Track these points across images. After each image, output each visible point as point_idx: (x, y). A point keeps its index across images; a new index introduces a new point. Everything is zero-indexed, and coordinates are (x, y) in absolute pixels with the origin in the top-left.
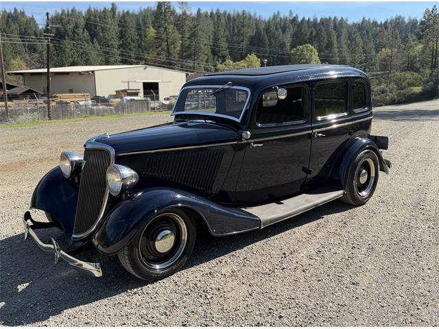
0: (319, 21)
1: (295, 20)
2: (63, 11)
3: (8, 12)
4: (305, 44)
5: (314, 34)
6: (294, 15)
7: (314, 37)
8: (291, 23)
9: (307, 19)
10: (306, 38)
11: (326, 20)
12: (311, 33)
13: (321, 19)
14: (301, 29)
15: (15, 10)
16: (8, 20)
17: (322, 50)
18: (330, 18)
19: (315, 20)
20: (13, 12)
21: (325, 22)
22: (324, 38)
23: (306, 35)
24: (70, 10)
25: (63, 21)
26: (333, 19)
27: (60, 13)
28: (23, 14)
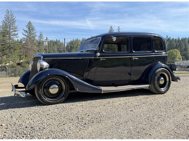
0: (180, 39)
1: (169, 39)
2: (73, 40)
3: (54, 41)
4: (173, 49)
5: (178, 45)
6: (169, 37)
7: (178, 46)
8: (167, 41)
9: (175, 39)
10: (174, 46)
11: (184, 39)
12: (177, 45)
13: (182, 39)
14: (172, 43)
15: (57, 40)
16: (54, 44)
17: (182, 52)
18: (186, 38)
19: (179, 39)
20: (56, 41)
21: (184, 40)
22: (183, 46)
23: (174, 45)
24: (76, 39)
25: (73, 44)
26: (187, 38)
27: (72, 40)
28: (59, 41)
